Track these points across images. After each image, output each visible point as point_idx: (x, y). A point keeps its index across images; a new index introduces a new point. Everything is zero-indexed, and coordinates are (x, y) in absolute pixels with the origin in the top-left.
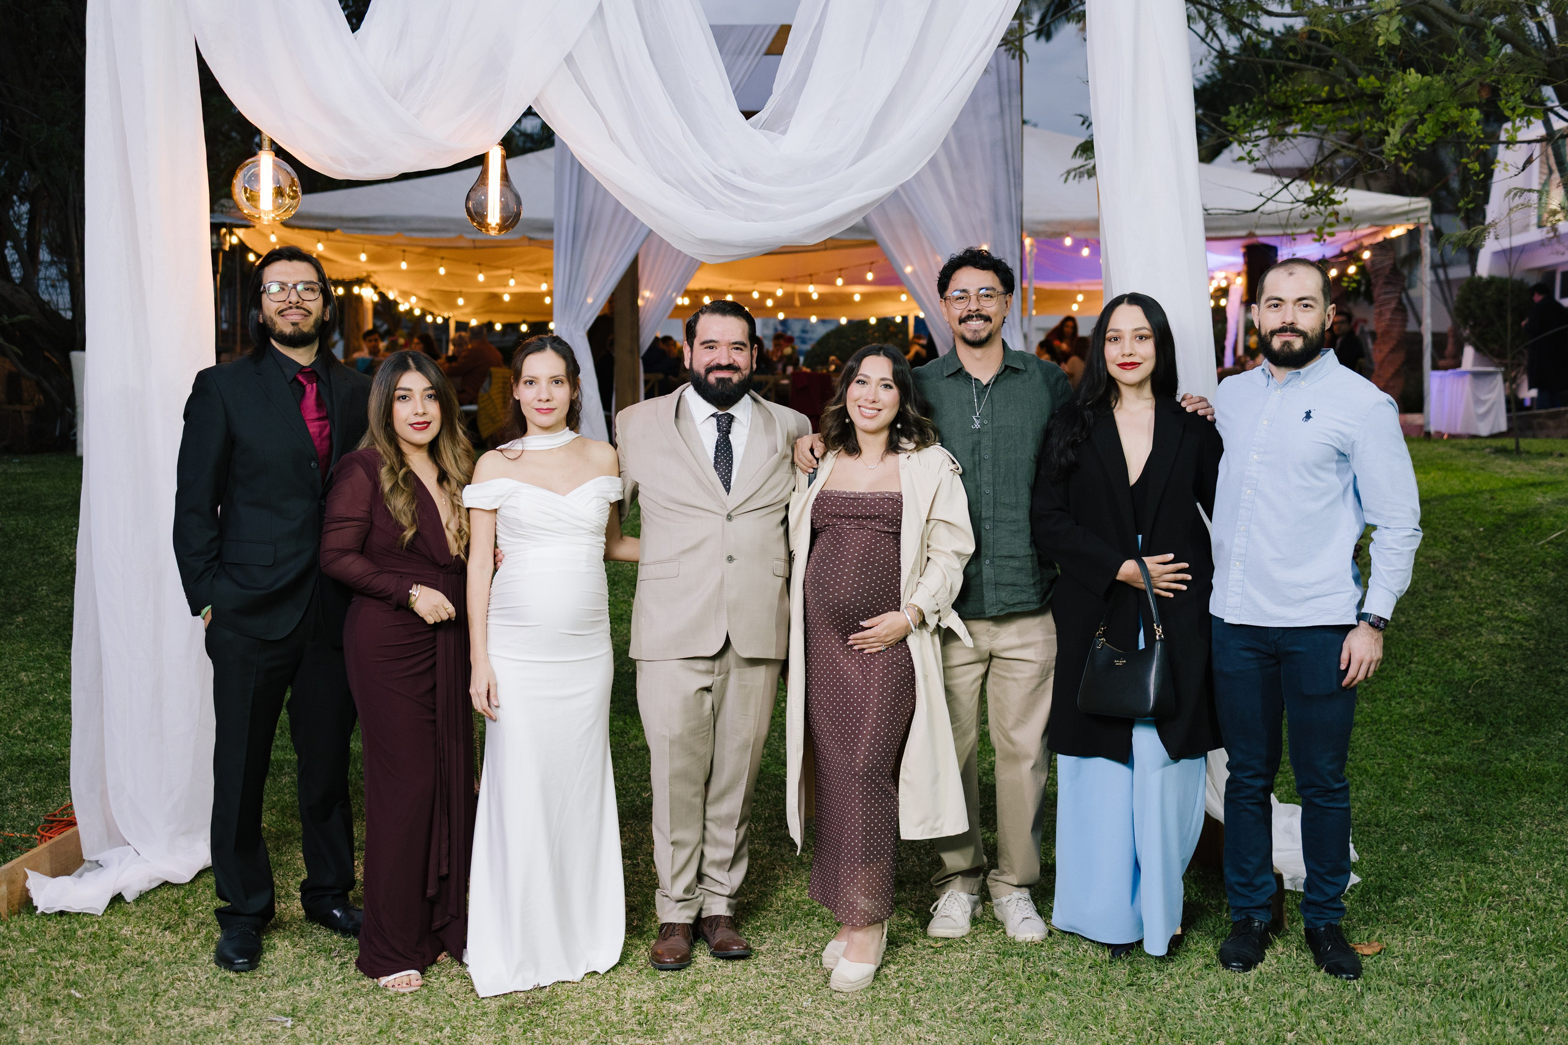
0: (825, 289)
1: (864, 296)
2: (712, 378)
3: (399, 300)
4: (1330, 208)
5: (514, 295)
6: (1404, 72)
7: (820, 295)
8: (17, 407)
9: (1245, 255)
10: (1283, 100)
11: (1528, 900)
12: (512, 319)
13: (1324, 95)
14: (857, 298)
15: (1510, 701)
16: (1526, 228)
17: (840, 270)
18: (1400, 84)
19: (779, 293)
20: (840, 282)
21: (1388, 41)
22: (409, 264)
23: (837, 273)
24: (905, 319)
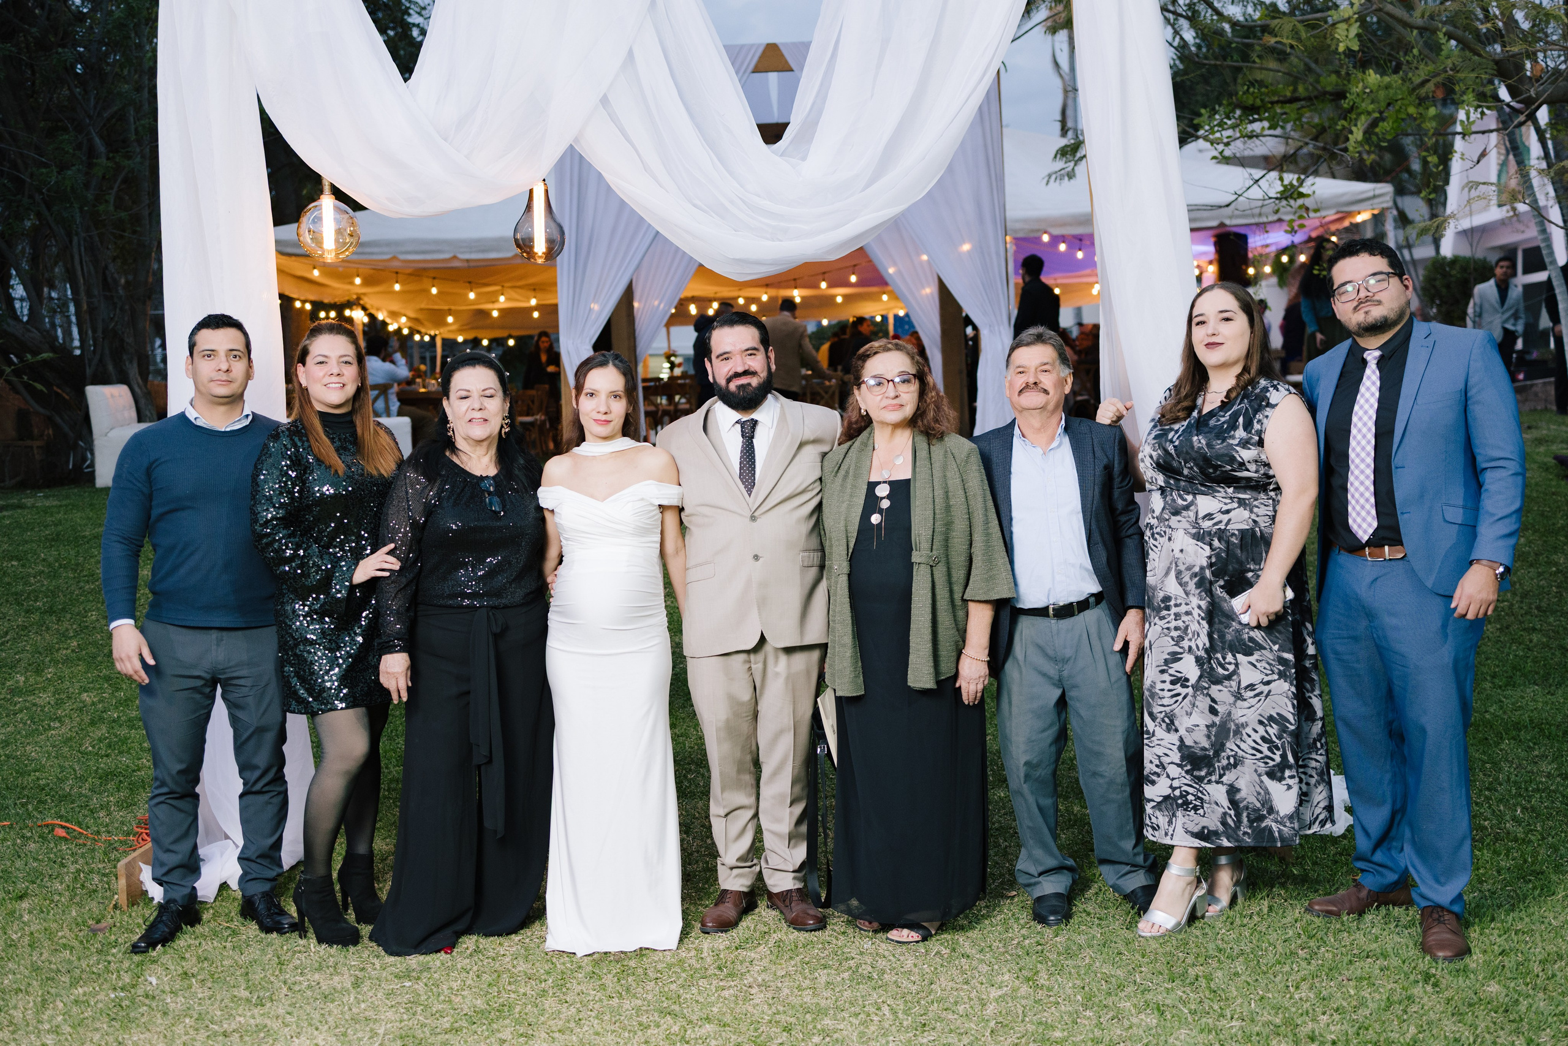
0: (807, 292)
1: (846, 297)
2: (733, 386)
3: (388, 320)
4: (1300, 202)
5: (503, 312)
6: (1364, 73)
7: (803, 298)
8: (29, 443)
9: (1216, 244)
10: (1251, 102)
11: (1508, 833)
12: (498, 334)
13: (1289, 94)
14: (839, 299)
15: (1487, 659)
16: (1486, 208)
17: (824, 273)
18: (1361, 85)
19: (765, 298)
20: (823, 285)
21: (1348, 48)
22: (402, 285)
23: (821, 277)
24: (885, 318)
